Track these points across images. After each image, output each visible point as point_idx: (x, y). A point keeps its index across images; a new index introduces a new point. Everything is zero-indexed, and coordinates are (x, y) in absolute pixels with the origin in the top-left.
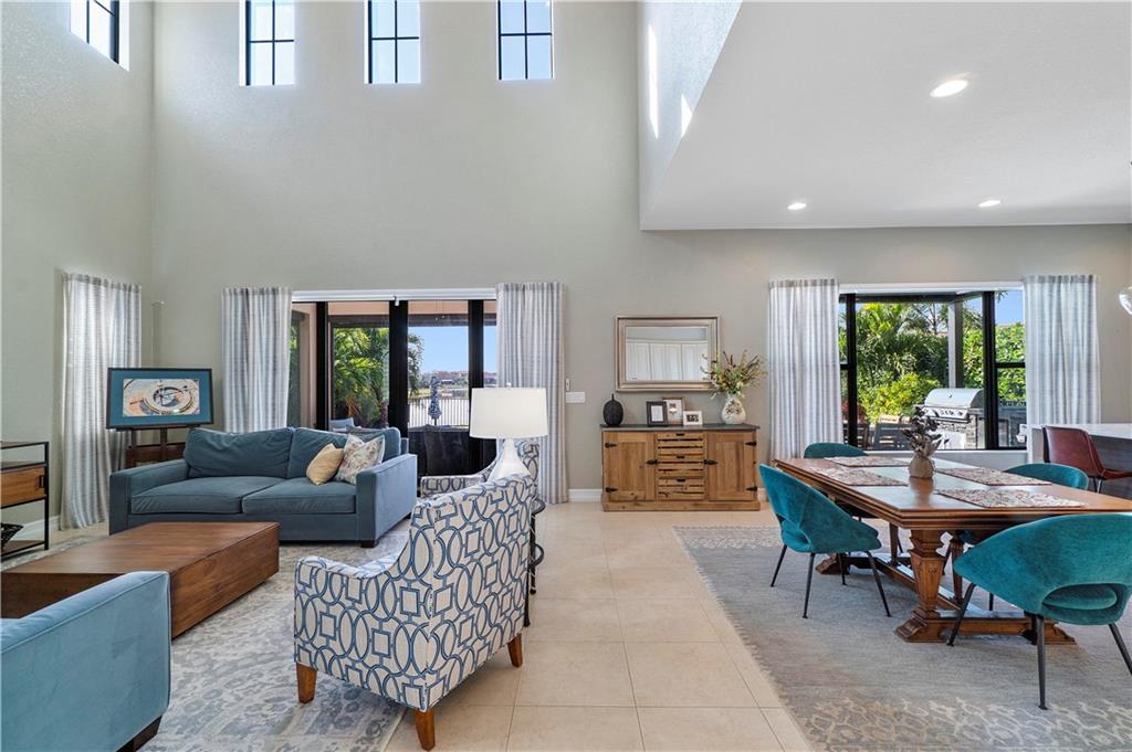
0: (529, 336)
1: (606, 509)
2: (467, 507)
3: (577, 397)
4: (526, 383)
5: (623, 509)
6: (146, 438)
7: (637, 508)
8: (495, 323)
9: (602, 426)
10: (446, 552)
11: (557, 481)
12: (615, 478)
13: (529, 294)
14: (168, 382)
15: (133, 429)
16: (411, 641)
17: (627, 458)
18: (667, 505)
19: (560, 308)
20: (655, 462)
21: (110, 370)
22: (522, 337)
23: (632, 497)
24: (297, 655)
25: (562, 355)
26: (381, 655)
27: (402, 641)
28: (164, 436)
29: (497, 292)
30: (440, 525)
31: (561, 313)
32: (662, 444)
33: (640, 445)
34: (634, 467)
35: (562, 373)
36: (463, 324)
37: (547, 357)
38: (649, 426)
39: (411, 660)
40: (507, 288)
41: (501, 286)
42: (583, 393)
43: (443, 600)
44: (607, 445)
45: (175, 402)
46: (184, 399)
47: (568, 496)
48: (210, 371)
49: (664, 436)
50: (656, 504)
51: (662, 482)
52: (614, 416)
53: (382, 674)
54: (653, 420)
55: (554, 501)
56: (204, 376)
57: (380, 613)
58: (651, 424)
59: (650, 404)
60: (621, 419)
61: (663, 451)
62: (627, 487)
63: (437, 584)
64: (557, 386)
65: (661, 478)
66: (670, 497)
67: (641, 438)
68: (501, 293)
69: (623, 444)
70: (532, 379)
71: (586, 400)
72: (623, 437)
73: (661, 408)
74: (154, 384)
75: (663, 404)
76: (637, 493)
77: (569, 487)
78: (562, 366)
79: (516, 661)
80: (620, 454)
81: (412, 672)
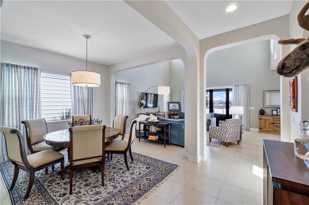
0: (240, 96)
1: (259, 132)
2: (232, 121)
3: (252, 108)
4: (239, 105)
5: (264, 133)
6: (172, 112)
7: (268, 133)
8: (232, 90)
9: (259, 115)
10: (230, 125)
11: (247, 126)
12: (262, 126)
13: (240, 87)
14: (174, 104)
15: (171, 111)
16: (225, 134)
17: (265, 122)
18: (277, 133)
19: (248, 89)
20: (274, 123)
21: (168, 102)
22: (238, 96)
23: (267, 131)
24: (209, 136)
25: (248, 99)
26: (221, 136)
27: (224, 134)
28: (174, 112)
29: (232, 87)
30: (229, 122)
31: (248, 91)
32: (276, 119)
33: (269, 120)
34: (267, 124)
35: (248, 103)
36: (225, 91)
37: (244, 100)
38: (272, 115)
39: (225, 136)
40: (235, 86)
41: (233, 86)
42: (254, 108)
43: (229, 131)
44: (260, 119)
45: (175, 107)
46: (177, 107)
47: (250, 129)
48: (179, 102)
49: (276, 118)
50: (273, 133)
51: (275, 128)
52: (262, 112)
53: (221, 138)
54: (273, 114)
55: (246, 130)
56: (179, 103)
57: (221, 131)
58: (273, 115)
59: (272, 111)
60: (264, 113)
61: (276, 121)
62: (265, 128)
63: (229, 128)
64: (247, 106)
65: (275, 127)
66: (278, 132)
67: (269, 118)
68: (233, 87)
69: (264, 119)
70: (241, 104)
71: (255, 109)
72: (264, 117)
73: (276, 111)
74: (173, 104)
75: (277, 111)
76: (268, 130)
77: (250, 127)
78: (248, 102)
79: (238, 144)
80: (263, 121)
81: (225, 138)
